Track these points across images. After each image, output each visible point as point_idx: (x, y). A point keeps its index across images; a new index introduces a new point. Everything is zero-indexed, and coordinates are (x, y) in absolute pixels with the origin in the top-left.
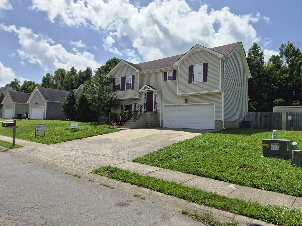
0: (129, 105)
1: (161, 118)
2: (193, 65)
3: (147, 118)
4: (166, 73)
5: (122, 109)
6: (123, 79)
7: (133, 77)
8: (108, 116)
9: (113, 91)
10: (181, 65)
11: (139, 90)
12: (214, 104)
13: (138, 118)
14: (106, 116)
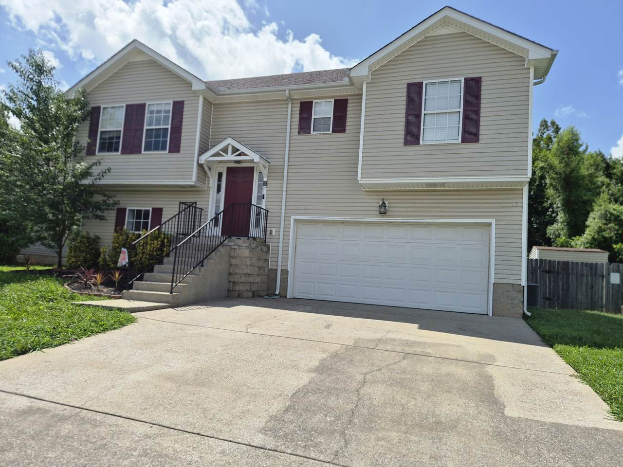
0: (153, 209)
1: (280, 264)
2: (422, 83)
3: (233, 261)
4: (306, 108)
5: (120, 222)
6: (135, 113)
7: (178, 107)
8: (61, 247)
9: (91, 152)
10: (375, 79)
11: (199, 155)
12: (490, 224)
13: (204, 259)
14: (53, 244)
